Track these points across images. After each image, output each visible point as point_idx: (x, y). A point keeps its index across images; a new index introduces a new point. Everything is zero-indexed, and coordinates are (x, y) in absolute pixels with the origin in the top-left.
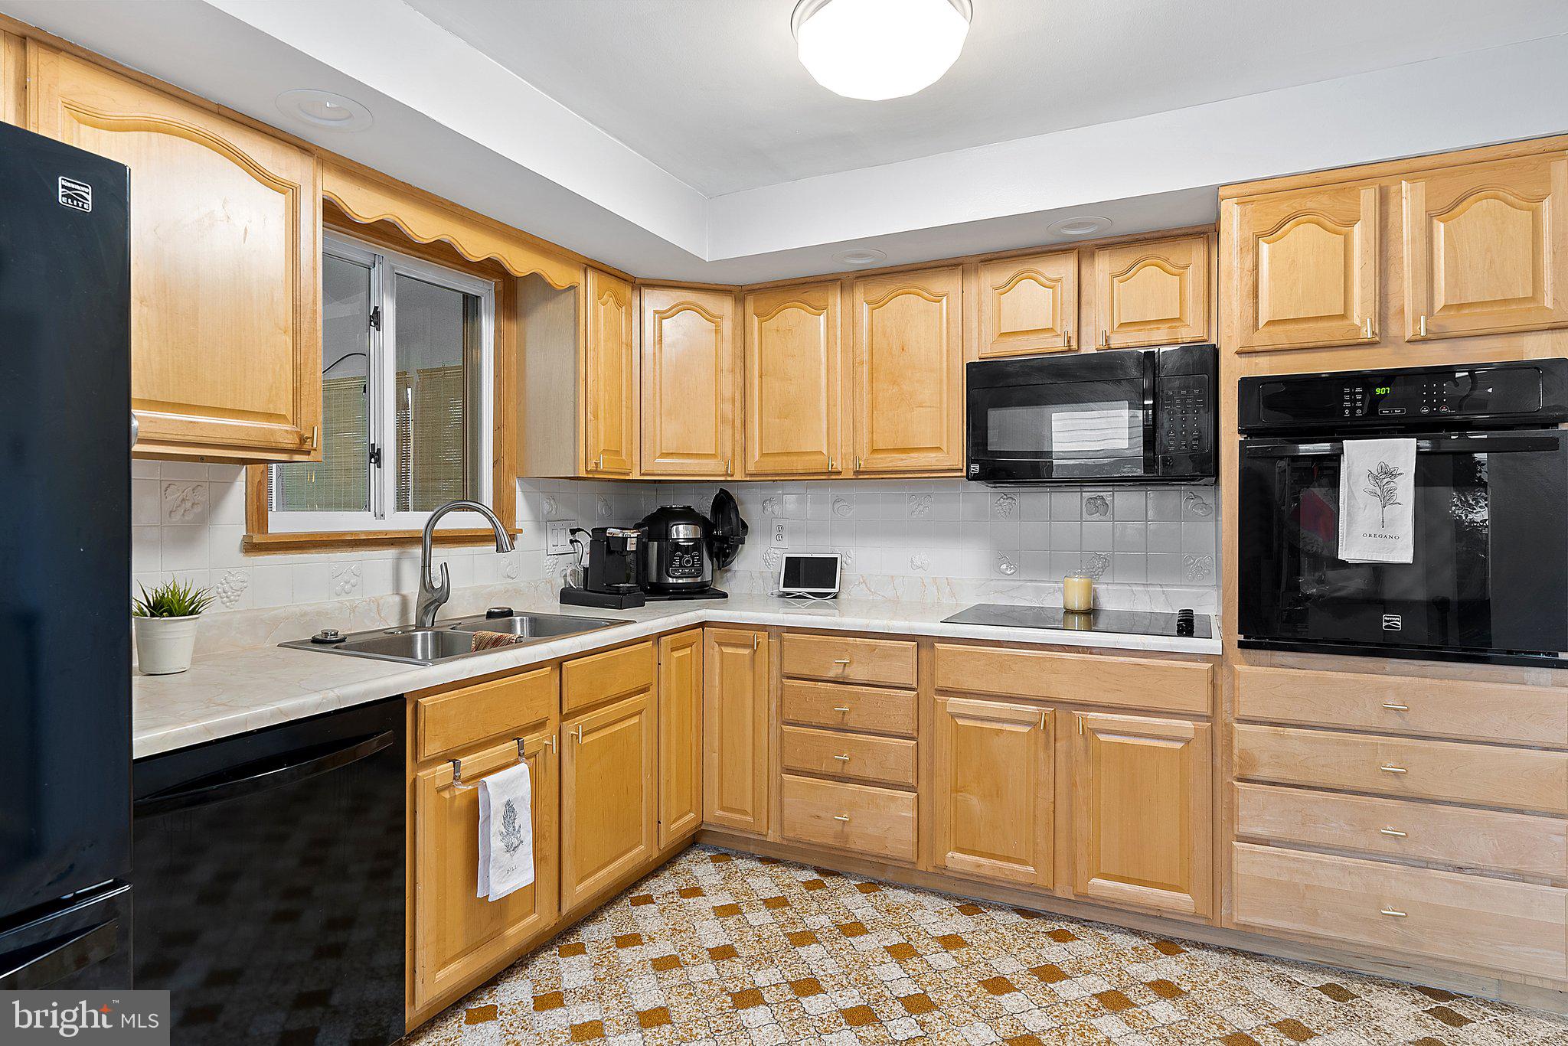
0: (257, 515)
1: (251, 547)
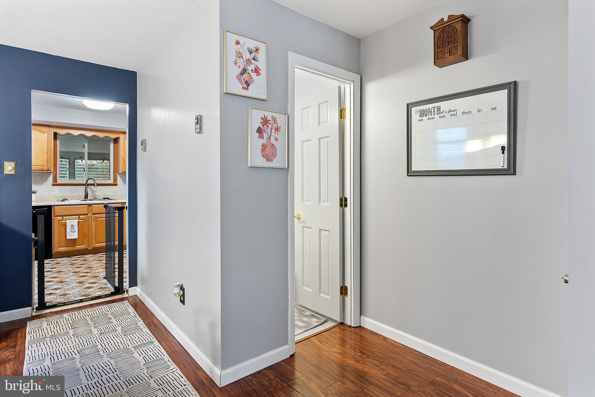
0: (55, 180)
1: (53, 185)
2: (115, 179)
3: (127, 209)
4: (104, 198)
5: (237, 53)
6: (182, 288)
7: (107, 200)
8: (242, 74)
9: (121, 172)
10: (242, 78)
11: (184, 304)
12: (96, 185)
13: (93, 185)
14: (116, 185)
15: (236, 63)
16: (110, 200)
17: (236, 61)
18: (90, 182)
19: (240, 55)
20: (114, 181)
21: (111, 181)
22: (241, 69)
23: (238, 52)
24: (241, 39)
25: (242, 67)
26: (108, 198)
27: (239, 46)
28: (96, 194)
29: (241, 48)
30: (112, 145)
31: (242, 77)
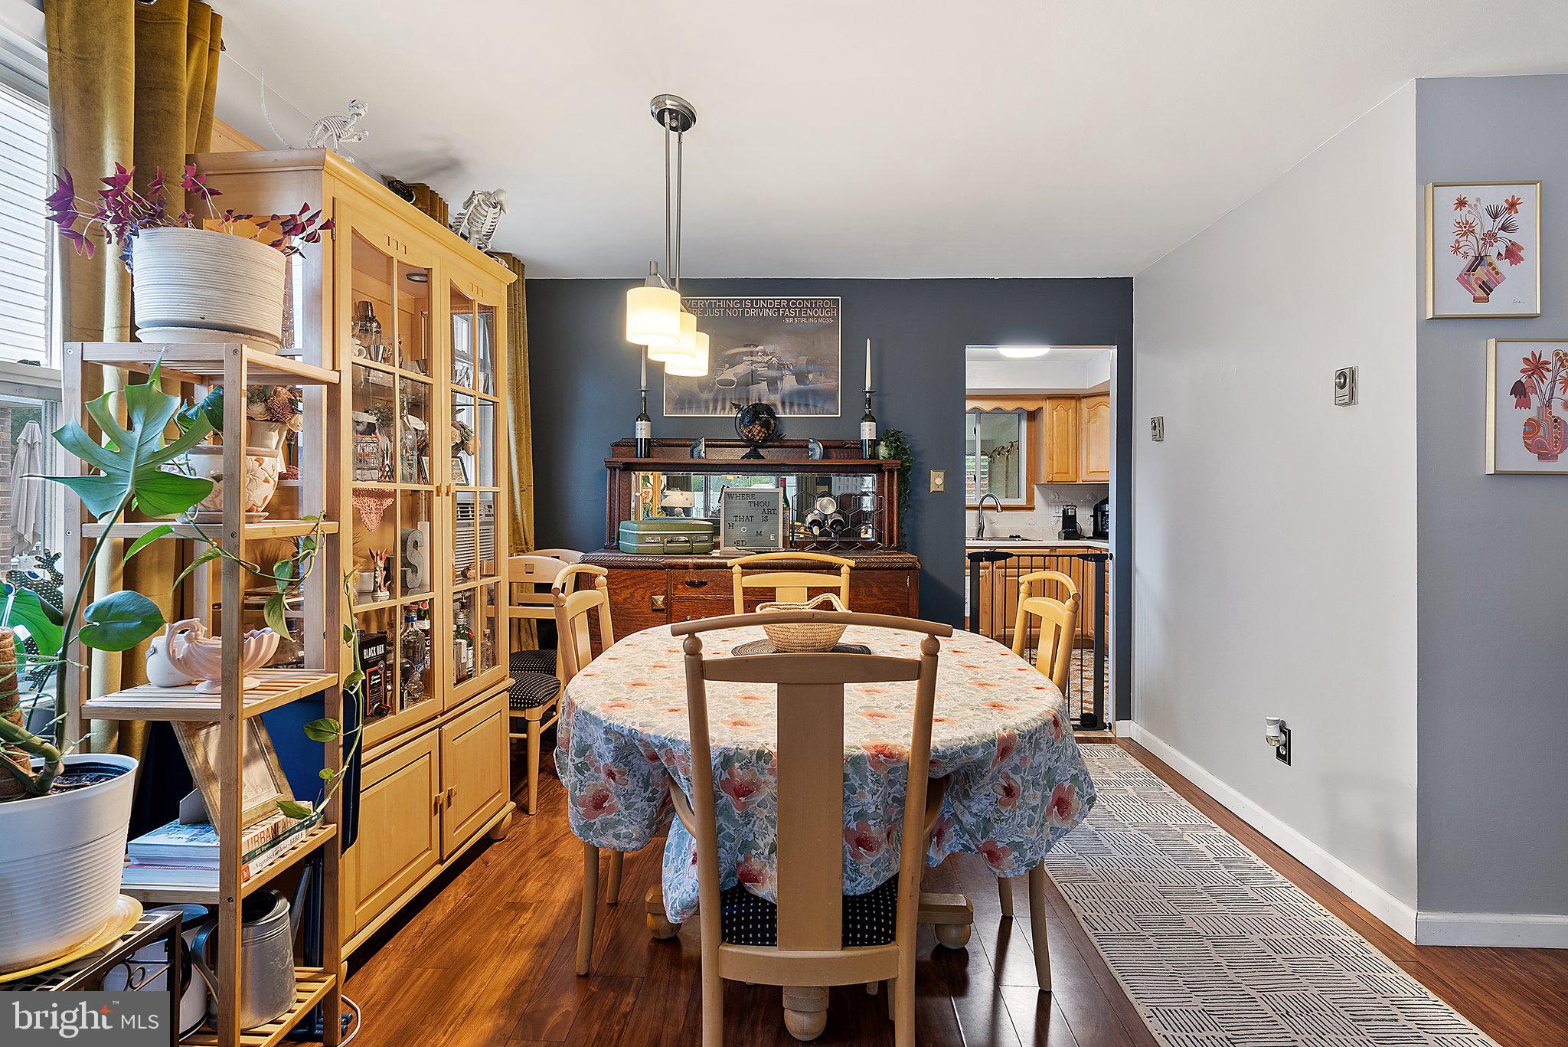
2: (1030, 497)
3: (1111, 558)
4: (1011, 537)
5: (1461, 227)
6: (1283, 729)
7: (1017, 539)
8: (1472, 268)
9: (1043, 481)
10: (1472, 279)
11: (1289, 764)
12: (999, 510)
13: (994, 508)
14: (1032, 509)
15: (1456, 249)
16: (1023, 540)
17: (1457, 245)
18: (988, 502)
19: (1466, 229)
20: (1027, 501)
21: (1022, 501)
22: (1469, 258)
23: (1461, 224)
24: (1469, 193)
25: (1472, 253)
26: (1019, 537)
27: (1465, 209)
28: (997, 526)
29: (1469, 212)
30: (1024, 425)
31: (1473, 275)
